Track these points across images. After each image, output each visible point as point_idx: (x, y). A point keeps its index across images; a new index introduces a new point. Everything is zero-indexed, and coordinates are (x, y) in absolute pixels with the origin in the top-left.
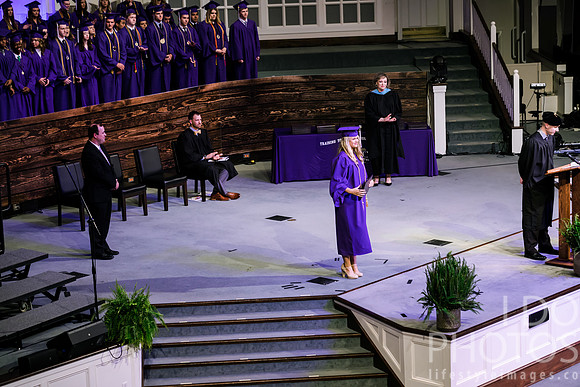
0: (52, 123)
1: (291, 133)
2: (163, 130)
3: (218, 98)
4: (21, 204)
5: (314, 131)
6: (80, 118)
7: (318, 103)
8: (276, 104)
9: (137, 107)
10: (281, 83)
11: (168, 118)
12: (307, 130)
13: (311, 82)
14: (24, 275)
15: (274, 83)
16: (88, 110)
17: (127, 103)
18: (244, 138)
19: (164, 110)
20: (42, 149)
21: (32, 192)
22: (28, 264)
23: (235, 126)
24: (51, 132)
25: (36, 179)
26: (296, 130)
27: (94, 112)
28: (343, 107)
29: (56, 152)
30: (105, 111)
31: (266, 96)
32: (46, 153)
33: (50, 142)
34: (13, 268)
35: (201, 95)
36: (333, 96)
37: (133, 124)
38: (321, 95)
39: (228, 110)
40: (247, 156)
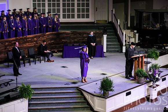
0: (7, 41)
1: (67, 46)
2: (35, 44)
3: (49, 36)
5: (73, 45)
6: (14, 40)
7: (74, 38)
8: (64, 38)
9: (29, 38)
10: (65, 33)
11: (36, 41)
12: (72, 45)
13: (73, 33)
15: (64, 33)
17: (26, 37)
18: (56, 47)
19: (35, 39)
20: (4, 48)
21: (1, 59)
23: (53, 43)
24: (7, 44)
25: (3, 55)
26: (69, 45)
27: (18, 39)
28: (81, 40)
29: (8, 49)
30: (20, 39)
31: (61, 36)
32: (5, 49)
33: (6, 46)
35: (45, 35)
36: (78, 37)
37: (27, 42)
38: (75, 36)
39: (52, 39)
40: (56, 51)
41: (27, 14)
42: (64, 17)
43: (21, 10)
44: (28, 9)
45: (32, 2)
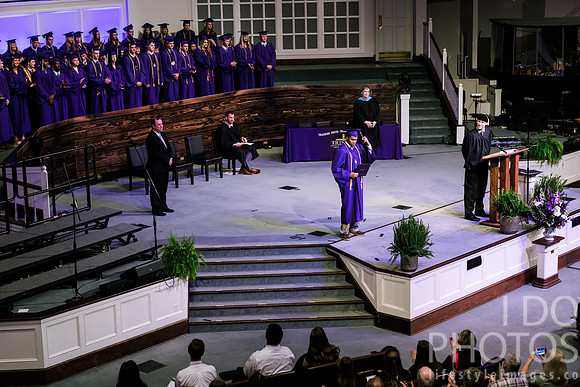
0: (126, 117)
1: (298, 127)
2: (205, 123)
3: (245, 100)
4: (103, 175)
5: (315, 125)
6: (146, 113)
7: (316, 106)
8: (287, 106)
9: (187, 106)
10: (291, 90)
11: (209, 115)
12: (309, 125)
13: (312, 90)
14: (104, 226)
15: (286, 91)
16: (152, 107)
17: (181, 103)
18: (264, 130)
19: (207, 109)
20: (118, 135)
21: (111, 166)
22: (107, 218)
23: (258, 121)
24: (125, 123)
25: (114, 157)
26: (301, 125)
27: (157, 110)
28: (336, 109)
29: (129, 138)
30: (164, 109)
31: (280, 100)
32: (122, 138)
33: (124, 130)
34: (97, 221)
35: (234, 98)
36: (328, 101)
37: (184, 119)
38: (320, 100)
39: (253, 109)
40: (265, 143)
41: (184, 36)
42: (287, 44)
43: (164, 26)
44: (186, 22)
45: (196, 4)
